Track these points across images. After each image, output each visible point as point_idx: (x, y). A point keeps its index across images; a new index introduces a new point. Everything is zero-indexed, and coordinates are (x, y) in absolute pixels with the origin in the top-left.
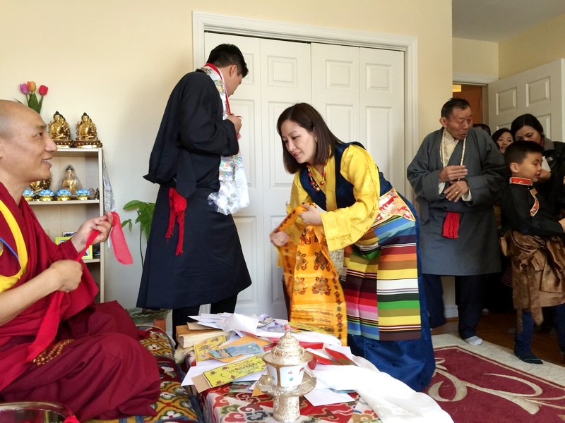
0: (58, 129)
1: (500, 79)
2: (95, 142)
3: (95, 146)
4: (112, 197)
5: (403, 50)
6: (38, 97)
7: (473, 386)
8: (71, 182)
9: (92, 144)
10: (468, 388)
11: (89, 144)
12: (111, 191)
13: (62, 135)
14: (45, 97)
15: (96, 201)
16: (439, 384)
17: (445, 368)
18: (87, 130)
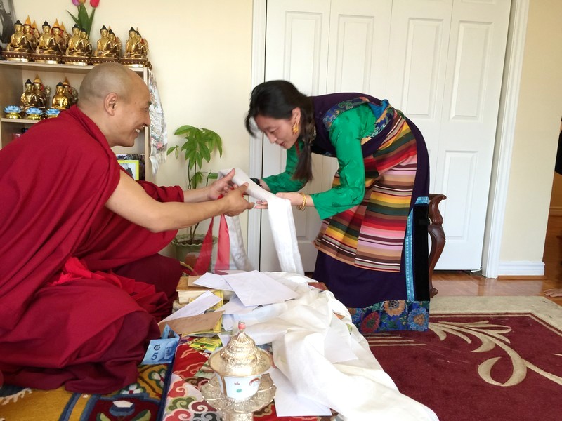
0: (105, 46)
2: (140, 60)
3: (141, 65)
4: (163, 120)
6: (89, 10)
7: (536, 369)
9: (138, 63)
10: (529, 371)
11: (134, 63)
12: (162, 114)
13: (108, 52)
14: (97, 10)
16: (495, 360)
17: (508, 341)
18: (134, 47)
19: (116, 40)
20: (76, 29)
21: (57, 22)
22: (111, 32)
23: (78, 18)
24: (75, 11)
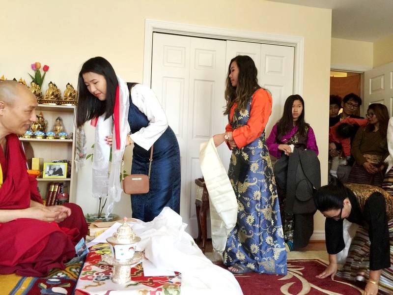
0: (51, 93)
1: (374, 68)
5: (294, 46)
6: (42, 73)
7: (316, 288)
8: (58, 128)
10: (312, 288)
11: (69, 103)
14: (47, 73)
15: (71, 140)
16: (292, 283)
18: (69, 94)
19: (58, 90)
20: (33, 83)
21: (21, 79)
22: (55, 85)
23: (34, 78)
24: (33, 74)
